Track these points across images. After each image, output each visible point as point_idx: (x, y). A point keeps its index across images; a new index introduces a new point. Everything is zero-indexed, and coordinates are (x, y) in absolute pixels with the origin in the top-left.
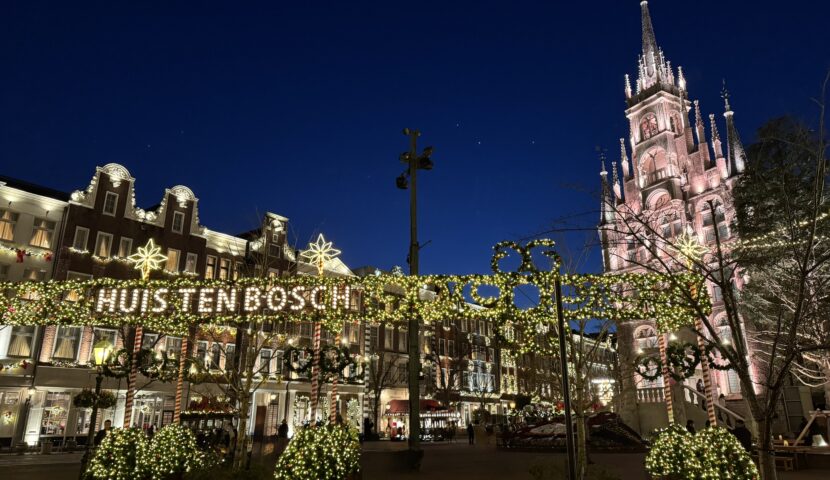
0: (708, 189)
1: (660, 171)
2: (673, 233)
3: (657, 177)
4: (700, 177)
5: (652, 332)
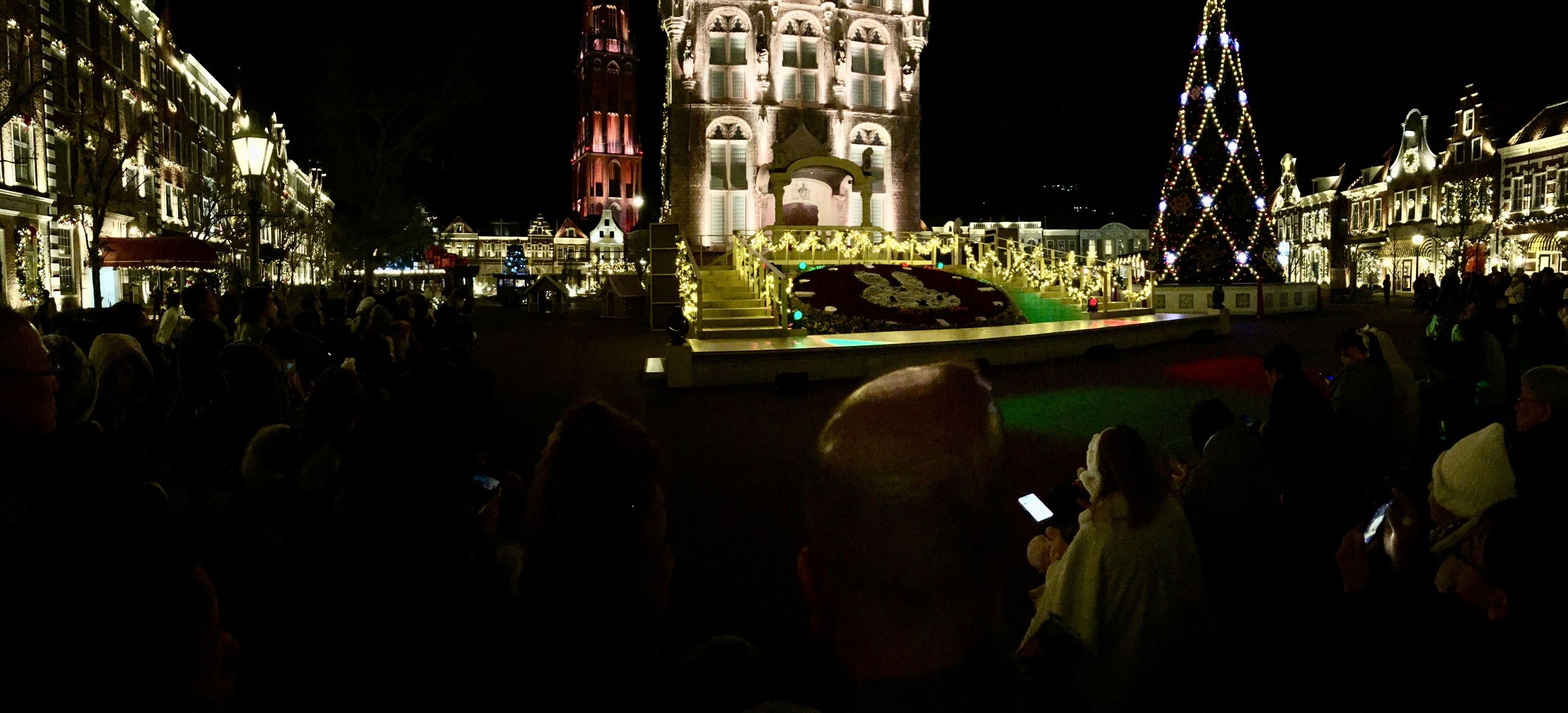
5: (740, 132)
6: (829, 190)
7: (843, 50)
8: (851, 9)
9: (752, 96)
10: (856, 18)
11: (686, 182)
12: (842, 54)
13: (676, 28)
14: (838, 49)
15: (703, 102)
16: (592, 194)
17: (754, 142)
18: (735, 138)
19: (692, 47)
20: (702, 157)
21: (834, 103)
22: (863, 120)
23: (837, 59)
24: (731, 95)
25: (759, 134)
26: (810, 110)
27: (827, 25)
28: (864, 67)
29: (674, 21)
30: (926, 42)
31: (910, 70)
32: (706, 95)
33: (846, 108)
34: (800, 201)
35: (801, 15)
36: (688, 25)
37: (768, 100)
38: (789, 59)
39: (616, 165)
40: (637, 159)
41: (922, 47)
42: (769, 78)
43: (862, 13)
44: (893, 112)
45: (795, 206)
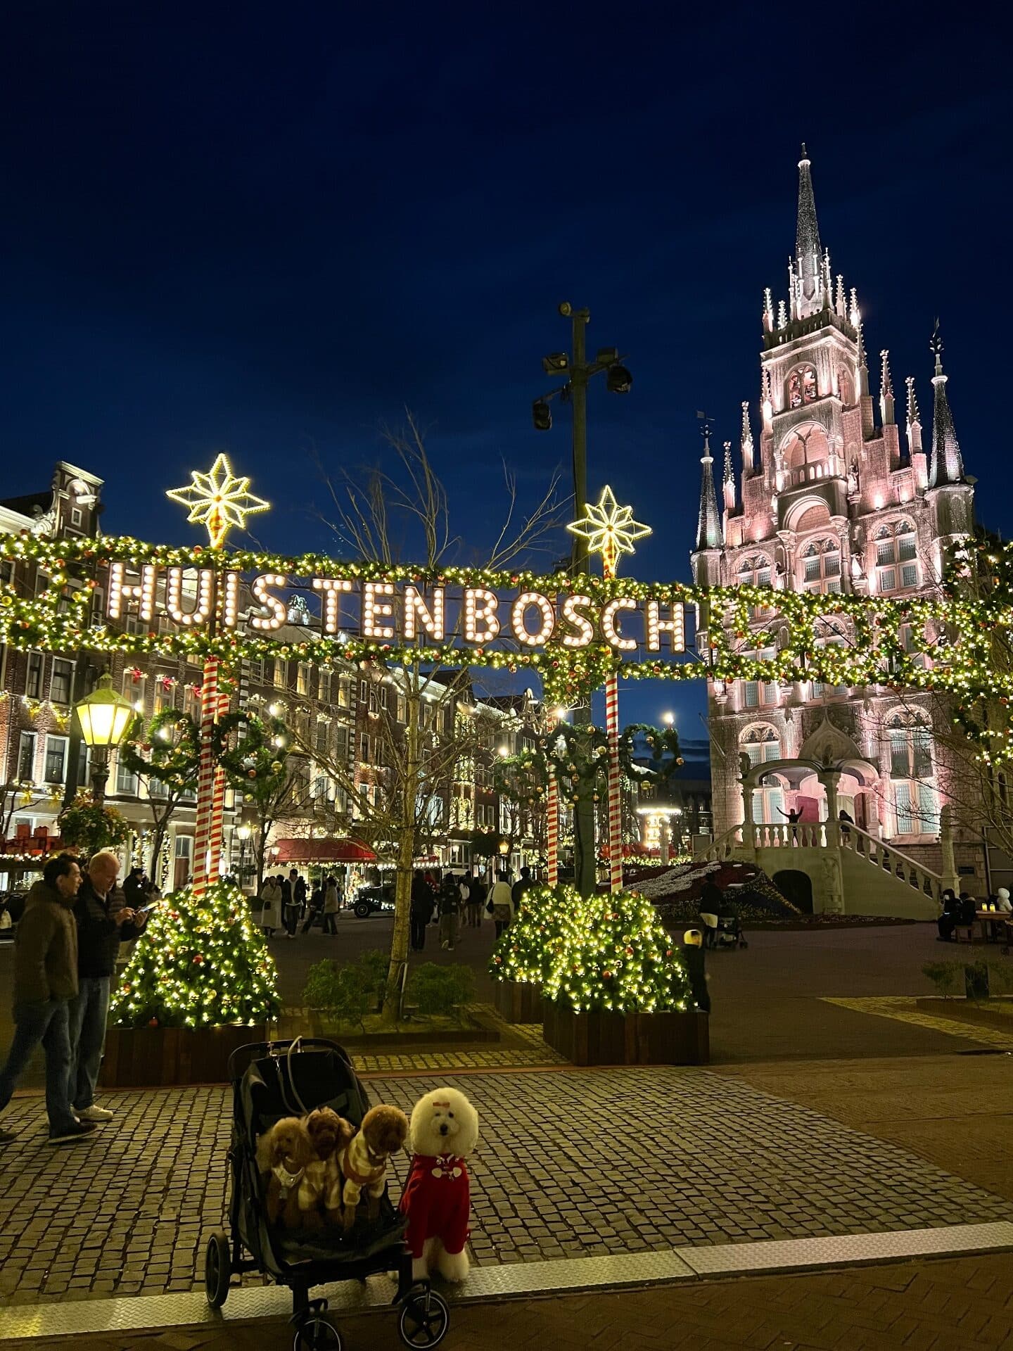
0: (893, 504)
1: (814, 465)
2: (822, 572)
3: (807, 475)
4: (881, 482)
5: (771, 734)
9: (779, 702)
15: (734, 713)
17: (783, 744)
18: (768, 740)
21: (860, 694)
22: (897, 703)
24: (762, 701)
25: (787, 734)
26: (836, 704)
32: (737, 708)
33: (875, 695)
37: (793, 702)
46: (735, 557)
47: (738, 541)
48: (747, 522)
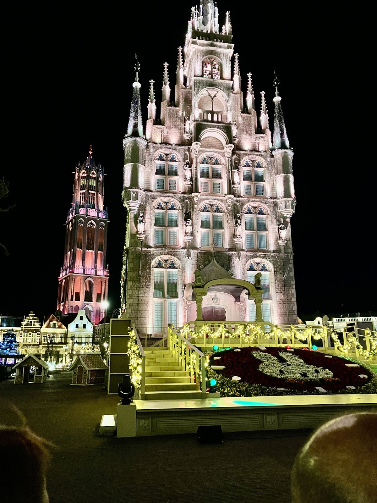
0: (254, 150)
1: (218, 113)
2: (211, 175)
3: (212, 117)
4: (249, 137)
5: (174, 264)
6: (233, 299)
7: (239, 218)
8: (244, 198)
9: (181, 244)
10: (247, 202)
11: (138, 293)
12: (239, 221)
13: (133, 206)
14: (236, 218)
15: (150, 247)
16: (72, 299)
17: (183, 270)
18: (170, 268)
19: (143, 217)
20: (148, 278)
21: (234, 248)
22: (254, 257)
23: (236, 224)
24: (168, 244)
25: (186, 265)
26: (218, 252)
27: (229, 206)
28: (253, 227)
29: (132, 202)
30: (294, 212)
31: (284, 227)
32: (151, 243)
33: (243, 250)
34: (213, 305)
35: (212, 202)
36: (141, 205)
37: (192, 246)
38: (204, 225)
39: (90, 281)
40: (105, 278)
41: (292, 215)
42: (192, 234)
43: (251, 199)
44: (274, 252)
45: (209, 309)
46: (156, 149)
47: (158, 140)
48: (166, 131)
